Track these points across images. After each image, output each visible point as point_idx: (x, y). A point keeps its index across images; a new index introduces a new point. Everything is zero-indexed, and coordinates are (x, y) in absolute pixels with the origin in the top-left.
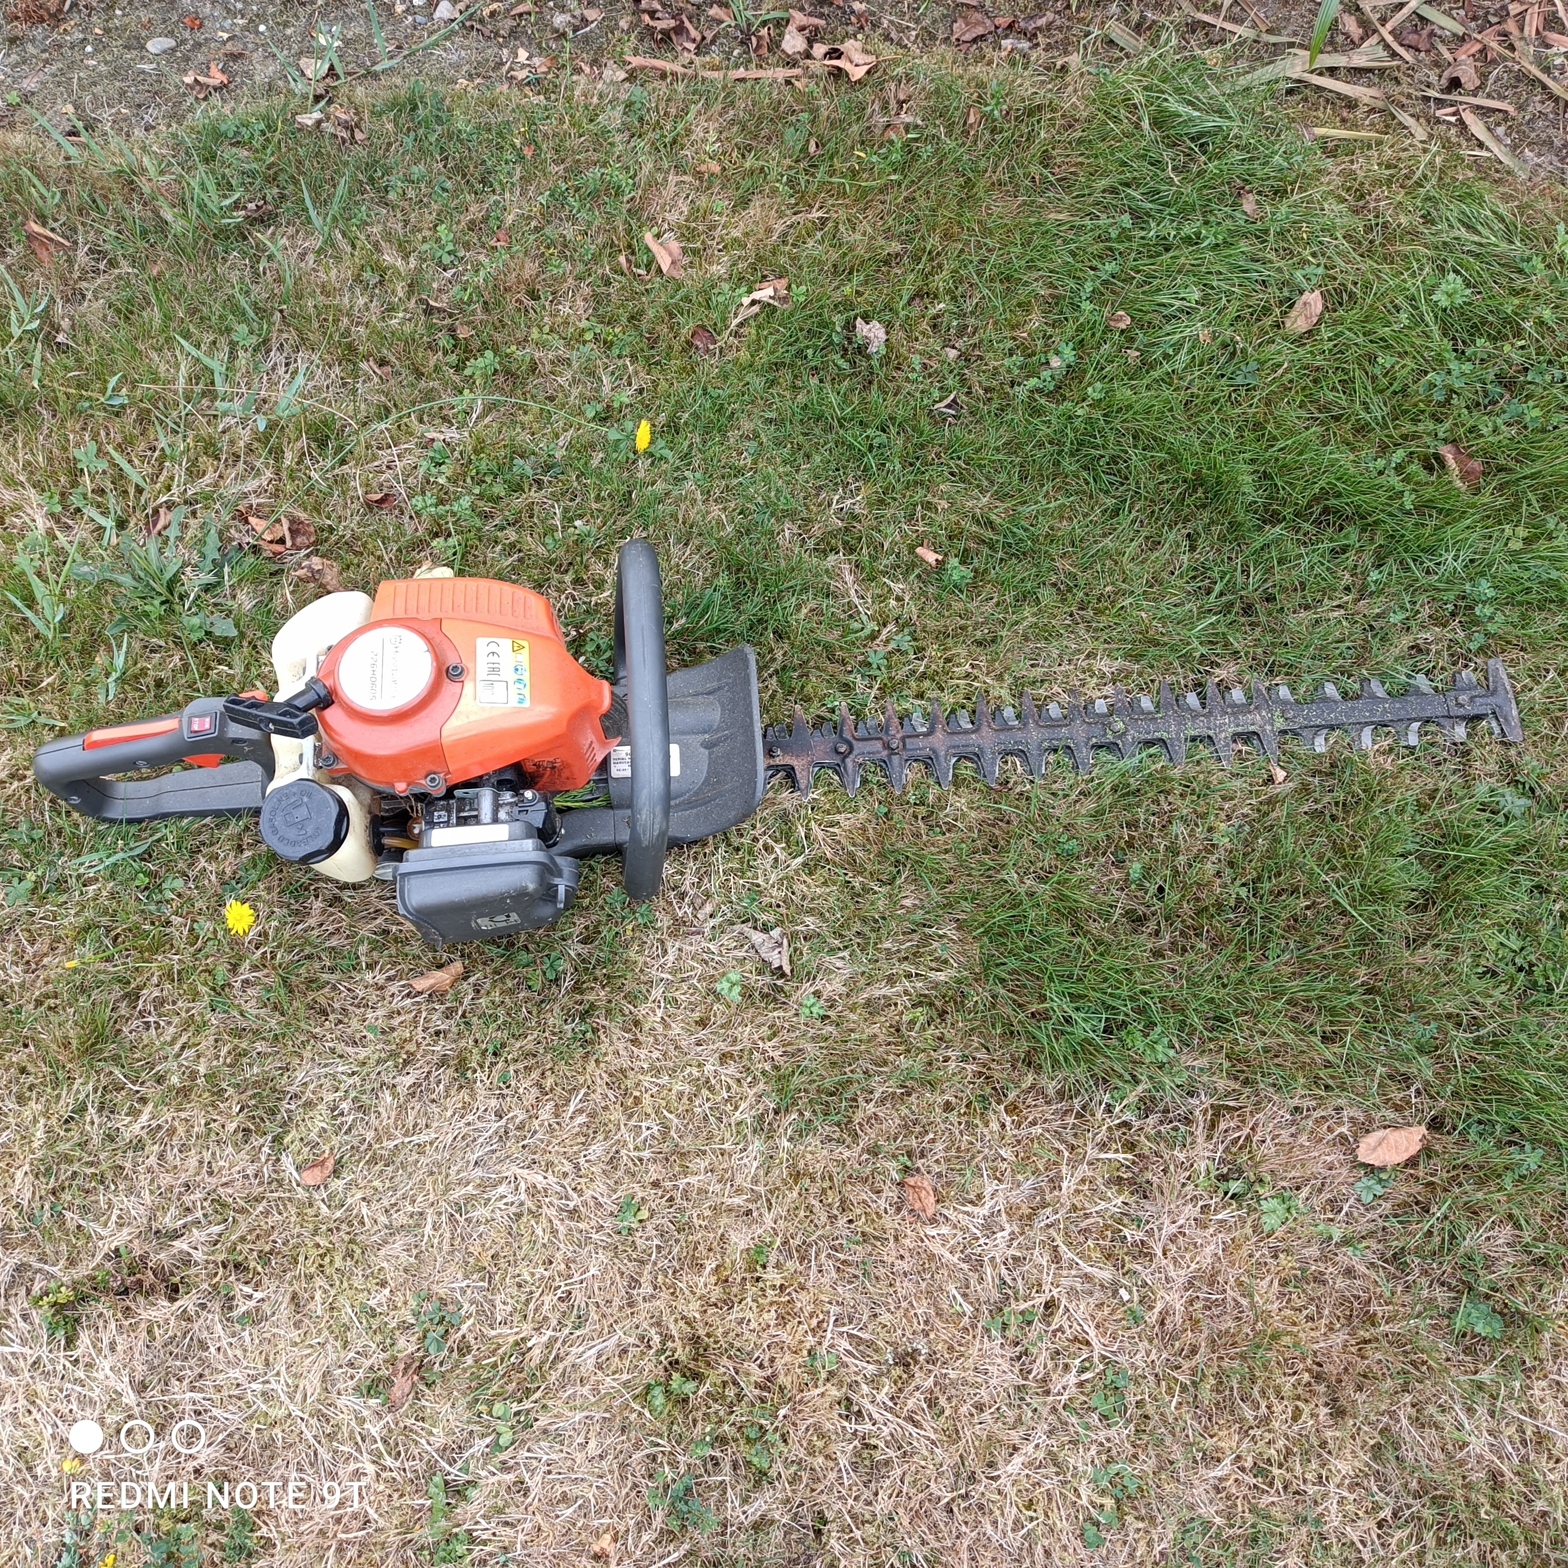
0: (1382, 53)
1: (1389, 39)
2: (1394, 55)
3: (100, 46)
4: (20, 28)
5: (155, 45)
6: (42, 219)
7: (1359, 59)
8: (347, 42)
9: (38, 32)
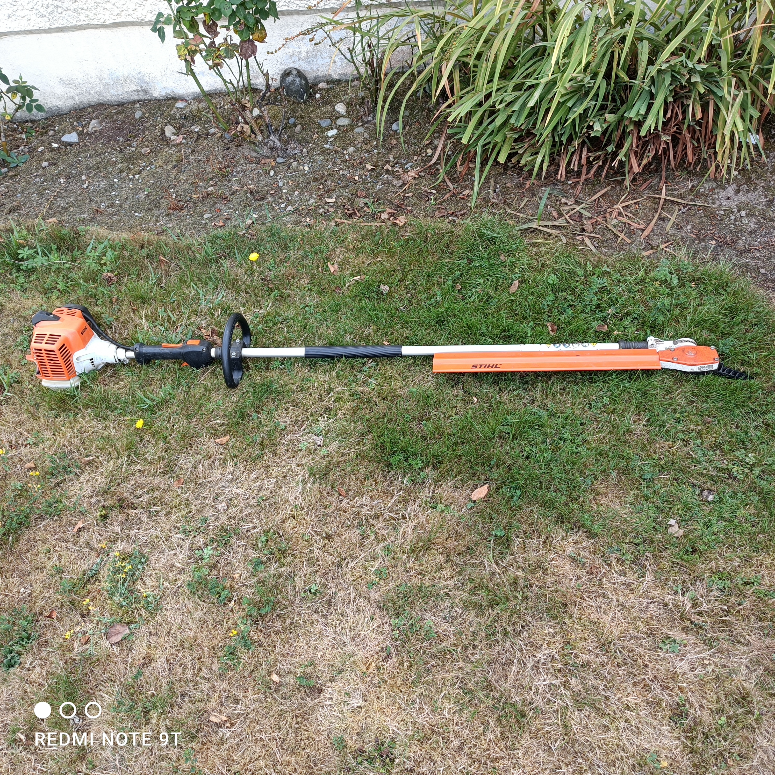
0: (565, 221)
1: (568, 218)
2: (568, 222)
3: (191, 216)
4: (170, 211)
5: (205, 216)
6: (164, 256)
7: (556, 223)
8: (260, 216)
9: (175, 213)
